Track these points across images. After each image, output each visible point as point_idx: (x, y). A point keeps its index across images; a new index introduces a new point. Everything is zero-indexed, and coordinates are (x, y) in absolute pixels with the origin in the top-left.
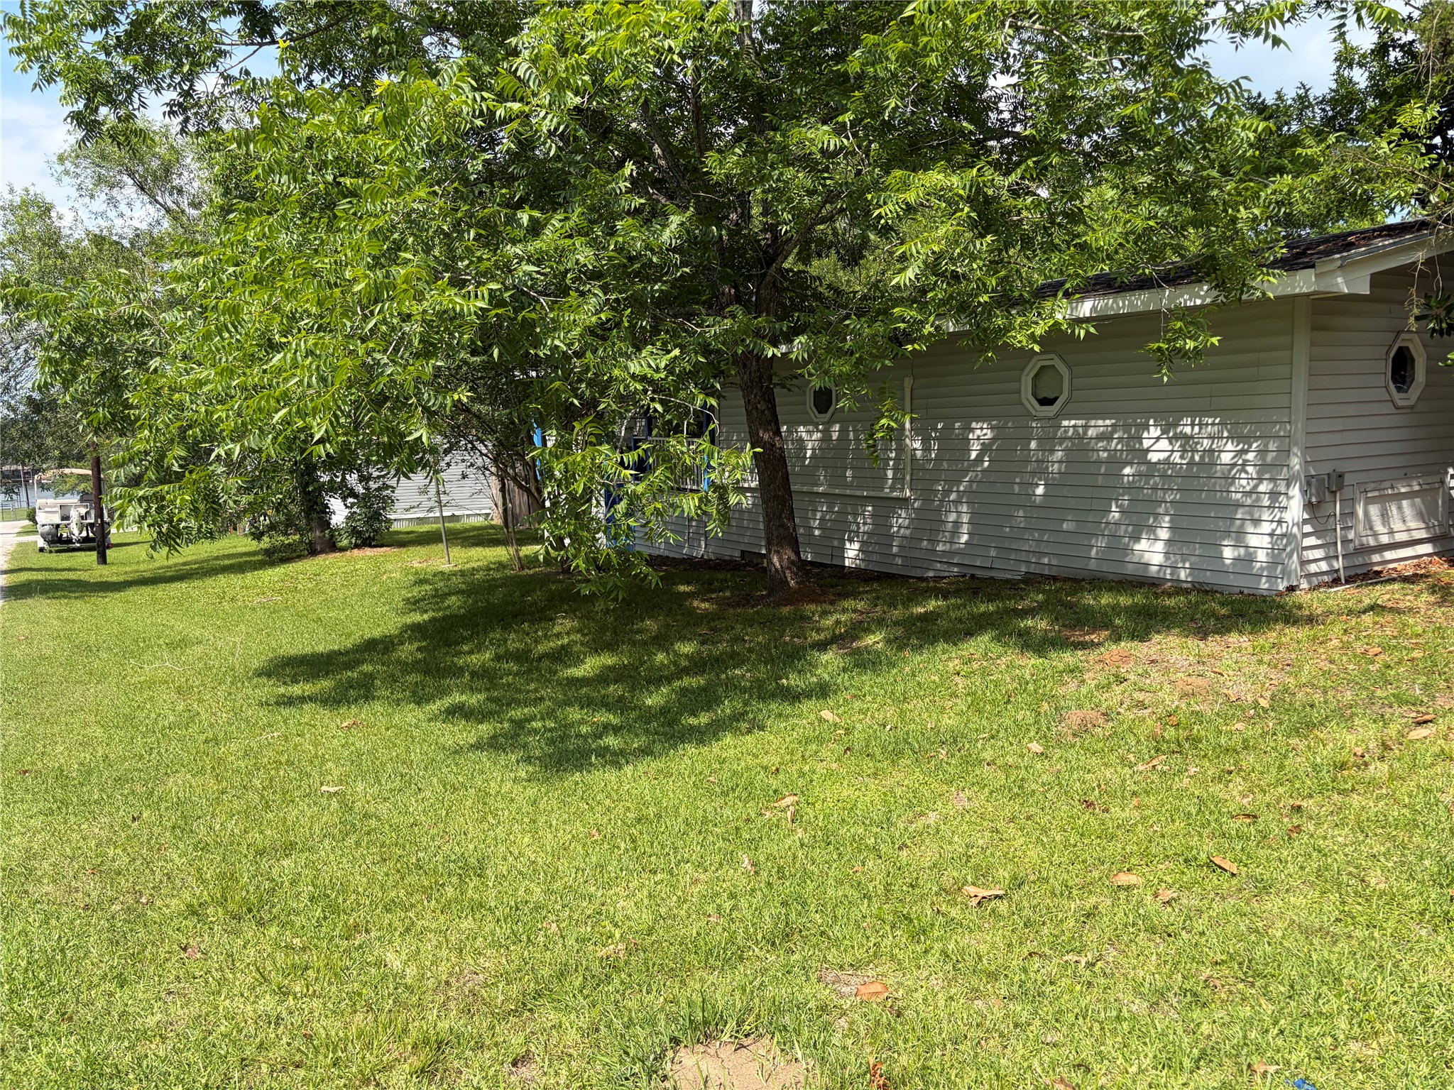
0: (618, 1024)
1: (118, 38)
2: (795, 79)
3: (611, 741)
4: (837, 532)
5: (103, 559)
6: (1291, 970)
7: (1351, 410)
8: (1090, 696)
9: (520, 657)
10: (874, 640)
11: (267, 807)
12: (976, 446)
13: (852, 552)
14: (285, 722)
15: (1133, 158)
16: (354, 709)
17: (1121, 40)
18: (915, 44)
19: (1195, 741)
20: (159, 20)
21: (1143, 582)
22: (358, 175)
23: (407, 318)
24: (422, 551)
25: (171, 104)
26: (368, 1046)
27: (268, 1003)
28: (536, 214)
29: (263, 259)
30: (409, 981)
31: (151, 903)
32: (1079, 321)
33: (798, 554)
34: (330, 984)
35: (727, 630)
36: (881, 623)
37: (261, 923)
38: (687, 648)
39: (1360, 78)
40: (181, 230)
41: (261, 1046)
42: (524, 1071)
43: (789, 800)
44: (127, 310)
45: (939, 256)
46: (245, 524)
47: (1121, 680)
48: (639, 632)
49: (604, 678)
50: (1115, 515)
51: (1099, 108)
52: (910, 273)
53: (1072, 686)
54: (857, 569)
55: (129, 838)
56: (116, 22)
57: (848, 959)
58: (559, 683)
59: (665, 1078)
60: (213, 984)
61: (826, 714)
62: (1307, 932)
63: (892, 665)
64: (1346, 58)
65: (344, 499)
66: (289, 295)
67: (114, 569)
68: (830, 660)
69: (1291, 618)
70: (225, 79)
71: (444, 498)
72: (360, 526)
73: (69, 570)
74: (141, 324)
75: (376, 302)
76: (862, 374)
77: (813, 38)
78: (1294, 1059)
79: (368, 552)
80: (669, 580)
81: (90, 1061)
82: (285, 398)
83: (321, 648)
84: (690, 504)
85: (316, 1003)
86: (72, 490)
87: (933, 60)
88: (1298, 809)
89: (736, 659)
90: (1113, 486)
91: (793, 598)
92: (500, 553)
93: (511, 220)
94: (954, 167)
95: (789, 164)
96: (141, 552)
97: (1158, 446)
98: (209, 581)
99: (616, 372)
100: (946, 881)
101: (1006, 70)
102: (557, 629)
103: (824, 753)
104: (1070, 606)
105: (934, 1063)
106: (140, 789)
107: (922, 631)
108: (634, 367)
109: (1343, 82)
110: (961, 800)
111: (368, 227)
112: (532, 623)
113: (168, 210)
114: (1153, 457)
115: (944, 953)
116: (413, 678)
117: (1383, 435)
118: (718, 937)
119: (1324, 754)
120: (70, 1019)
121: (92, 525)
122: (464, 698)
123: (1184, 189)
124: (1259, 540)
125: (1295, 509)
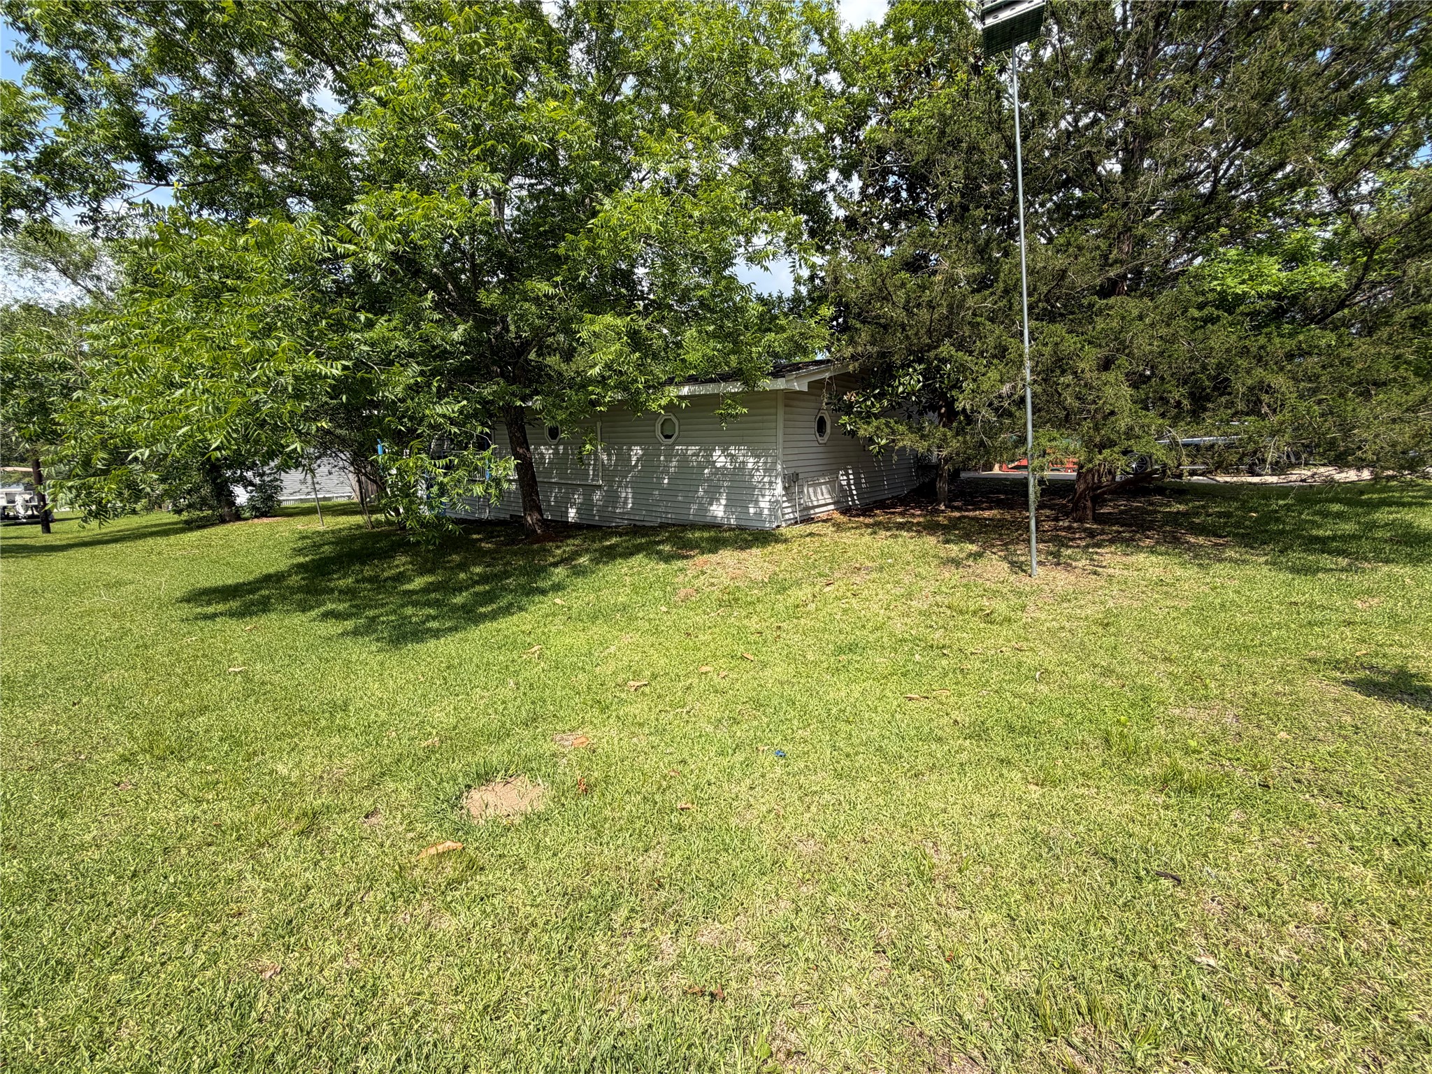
0: (434, 783)
1: (29, 162)
2: (531, 255)
3: (434, 625)
4: (565, 503)
5: (47, 530)
6: (775, 701)
7: (801, 444)
8: (690, 582)
9: (370, 580)
10: (584, 560)
11: (187, 685)
12: (634, 458)
13: (572, 513)
14: (201, 630)
15: (706, 318)
16: (255, 619)
17: (697, 258)
18: (594, 242)
19: (736, 600)
20: (65, 154)
21: (715, 526)
22: (238, 278)
23: (279, 373)
24: (305, 519)
25: (82, 216)
26: (264, 824)
27: (187, 809)
28: (370, 316)
29: (164, 326)
30: (293, 780)
31: (89, 759)
32: (681, 398)
33: (542, 515)
34: (235, 790)
35: (501, 559)
36: (587, 551)
37: (182, 760)
38: (478, 570)
39: (804, 290)
40: (100, 306)
41: (180, 839)
42: (373, 820)
43: (536, 648)
44: (50, 357)
45: (612, 361)
46: (169, 504)
47: (703, 573)
48: (449, 562)
49: (426, 590)
50: (701, 493)
51: (687, 290)
52: (597, 369)
53: (682, 577)
54: (575, 523)
55: (70, 718)
56: (25, 150)
57: (568, 727)
58: (398, 593)
59: (462, 808)
60: (142, 804)
61: (558, 601)
62: (782, 683)
63: (593, 572)
64: (798, 281)
65: (245, 487)
66: (186, 352)
67: (58, 536)
68: (560, 572)
69: (777, 540)
70: (130, 204)
71: (317, 487)
72: (259, 505)
73: (16, 538)
74: (64, 367)
75: (257, 361)
76: (573, 420)
77: (541, 234)
78: (776, 742)
79: (265, 520)
80: (468, 532)
81: (32, 873)
82: (187, 420)
83: (230, 582)
84: (478, 490)
85: (224, 804)
86: (17, 482)
87: (603, 252)
88: (779, 628)
89: (506, 574)
90: (700, 479)
91: (539, 540)
92: (358, 519)
93: (353, 318)
94: (619, 315)
95: (526, 300)
96: (74, 525)
97: (720, 459)
98: (141, 542)
99: (427, 412)
100: (619, 680)
101: (644, 265)
102: (396, 562)
103: (557, 621)
104: (681, 538)
105: (612, 774)
106: (79, 683)
107: (609, 554)
108: (439, 409)
109: (796, 291)
110: (626, 639)
111: (246, 312)
112: (380, 559)
113: (89, 291)
114: (718, 465)
115: (618, 717)
116: (298, 596)
117: (811, 456)
118: (496, 725)
119: (790, 601)
120: (14, 848)
121: (36, 507)
122: (334, 606)
123: (729, 335)
124: (764, 504)
125: (779, 489)
